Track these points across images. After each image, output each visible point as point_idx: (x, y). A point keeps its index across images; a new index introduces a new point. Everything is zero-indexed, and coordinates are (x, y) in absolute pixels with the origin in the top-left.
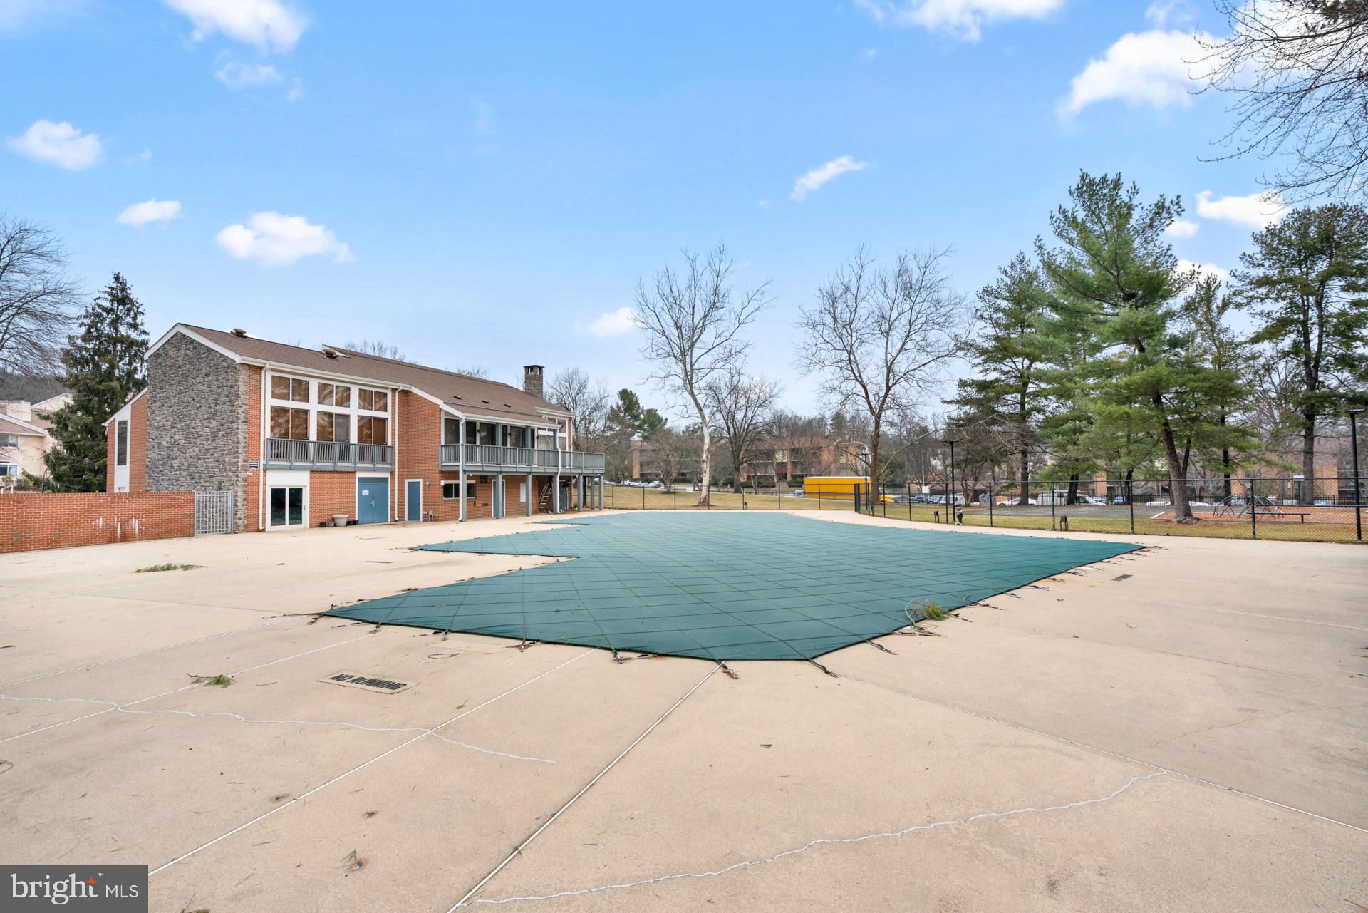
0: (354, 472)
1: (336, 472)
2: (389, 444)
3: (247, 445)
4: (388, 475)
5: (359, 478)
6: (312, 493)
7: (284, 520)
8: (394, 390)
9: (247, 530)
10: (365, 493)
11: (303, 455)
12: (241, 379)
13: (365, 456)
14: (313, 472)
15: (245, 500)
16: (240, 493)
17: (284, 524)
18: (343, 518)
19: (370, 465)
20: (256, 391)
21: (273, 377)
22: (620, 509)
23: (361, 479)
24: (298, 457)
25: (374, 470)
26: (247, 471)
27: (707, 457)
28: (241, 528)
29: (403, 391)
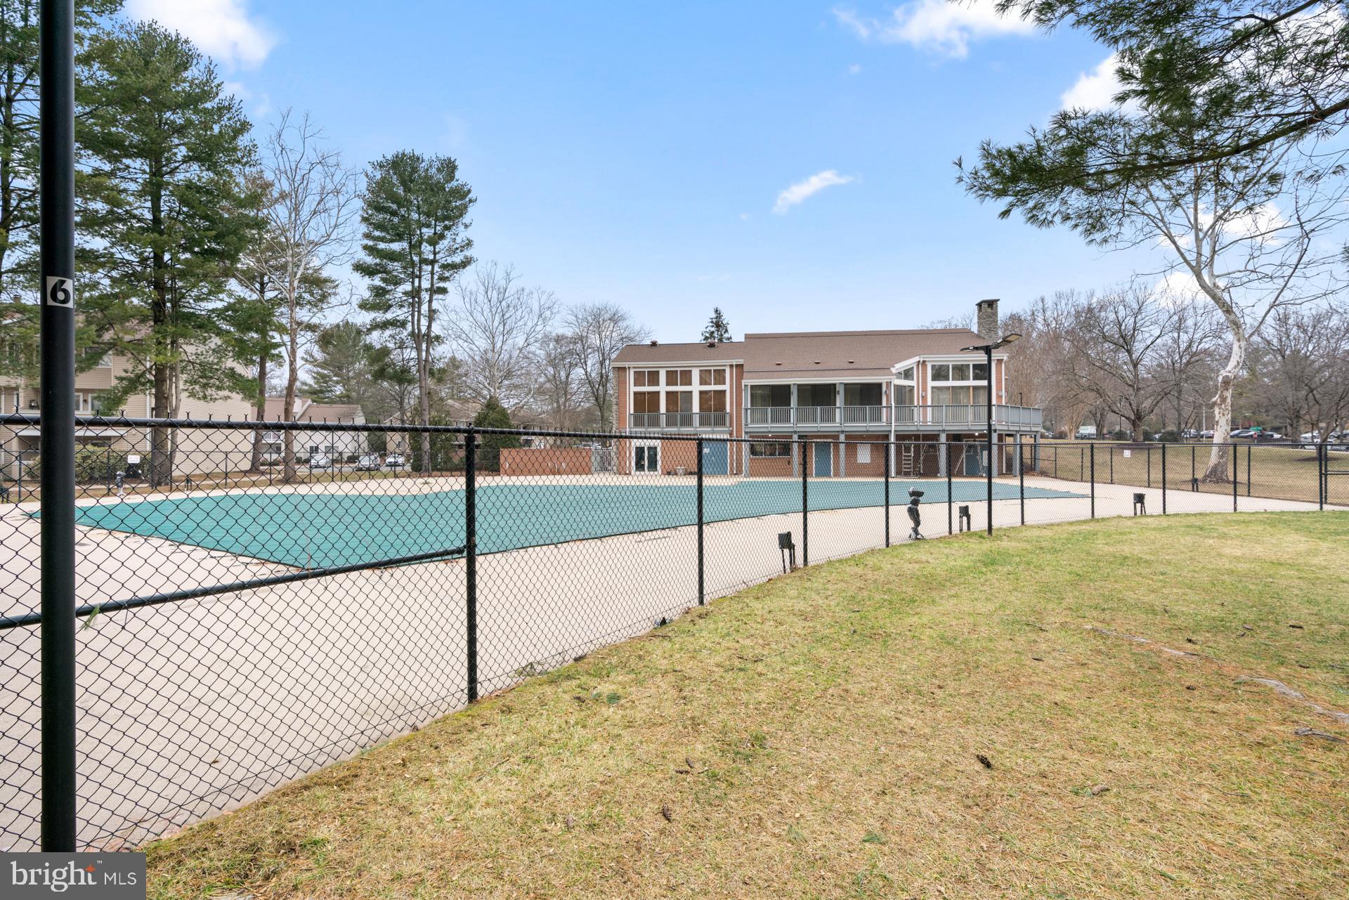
3: (618, 417)
6: (662, 450)
7: (644, 466)
8: (731, 366)
9: (618, 472)
10: (707, 450)
11: (655, 423)
13: (705, 421)
15: (617, 454)
16: (615, 450)
17: (644, 470)
18: (680, 469)
19: (709, 429)
20: (622, 382)
21: (634, 372)
25: (713, 432)
29: (737, 365)
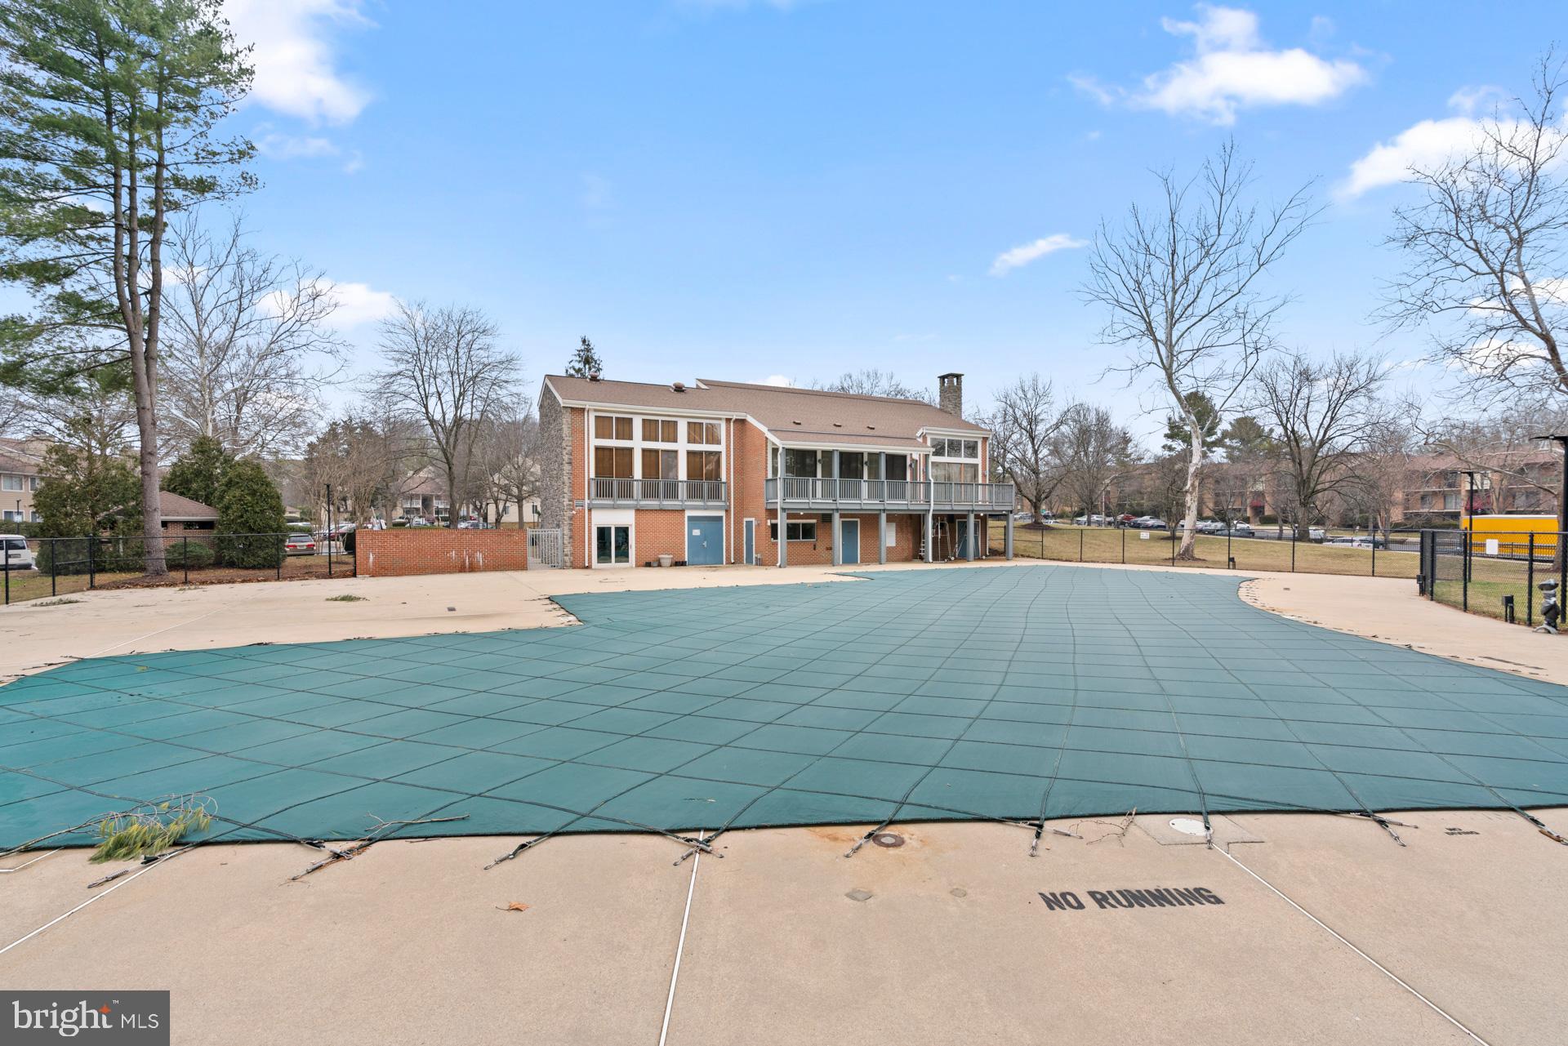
0: (683, 510)
1: (661, 510)
2: (724, 479)
3: (572, 485)
4: (722, 513)
5: (688, 517)
6: (637, 532)
7: (610, 556)
8: (728, 420)
9: (573, 567)
10: (697, 532)
11: (627, 493)
12: (564, 422)
13: (694, 493)
14: (637, 510)
15: (570, 538)
16: (566, 532)
17: (611, 562)
19: (701, 503)
20: (579, 432)
21: (596, 417)
22: (1050, 559)
23: (690, 519)
24: (621, 496)
25: (706, 508)
26: (572, 510)
27: (1192, 485)
28: (568, 564)
29: (736, 420)
